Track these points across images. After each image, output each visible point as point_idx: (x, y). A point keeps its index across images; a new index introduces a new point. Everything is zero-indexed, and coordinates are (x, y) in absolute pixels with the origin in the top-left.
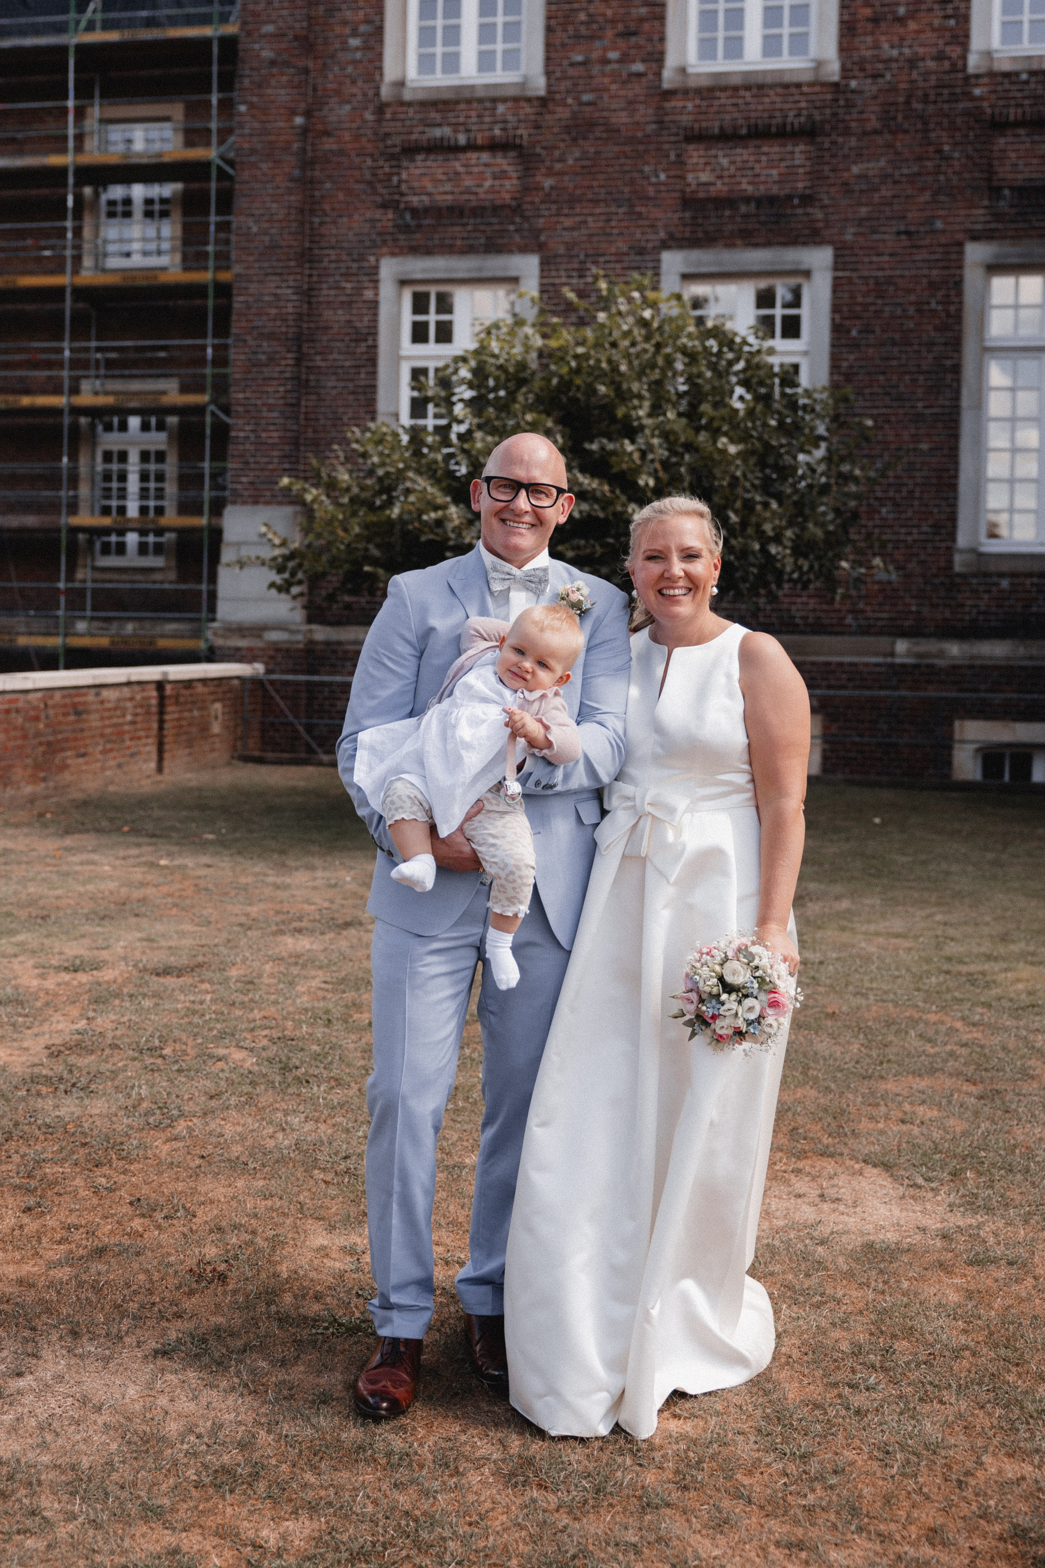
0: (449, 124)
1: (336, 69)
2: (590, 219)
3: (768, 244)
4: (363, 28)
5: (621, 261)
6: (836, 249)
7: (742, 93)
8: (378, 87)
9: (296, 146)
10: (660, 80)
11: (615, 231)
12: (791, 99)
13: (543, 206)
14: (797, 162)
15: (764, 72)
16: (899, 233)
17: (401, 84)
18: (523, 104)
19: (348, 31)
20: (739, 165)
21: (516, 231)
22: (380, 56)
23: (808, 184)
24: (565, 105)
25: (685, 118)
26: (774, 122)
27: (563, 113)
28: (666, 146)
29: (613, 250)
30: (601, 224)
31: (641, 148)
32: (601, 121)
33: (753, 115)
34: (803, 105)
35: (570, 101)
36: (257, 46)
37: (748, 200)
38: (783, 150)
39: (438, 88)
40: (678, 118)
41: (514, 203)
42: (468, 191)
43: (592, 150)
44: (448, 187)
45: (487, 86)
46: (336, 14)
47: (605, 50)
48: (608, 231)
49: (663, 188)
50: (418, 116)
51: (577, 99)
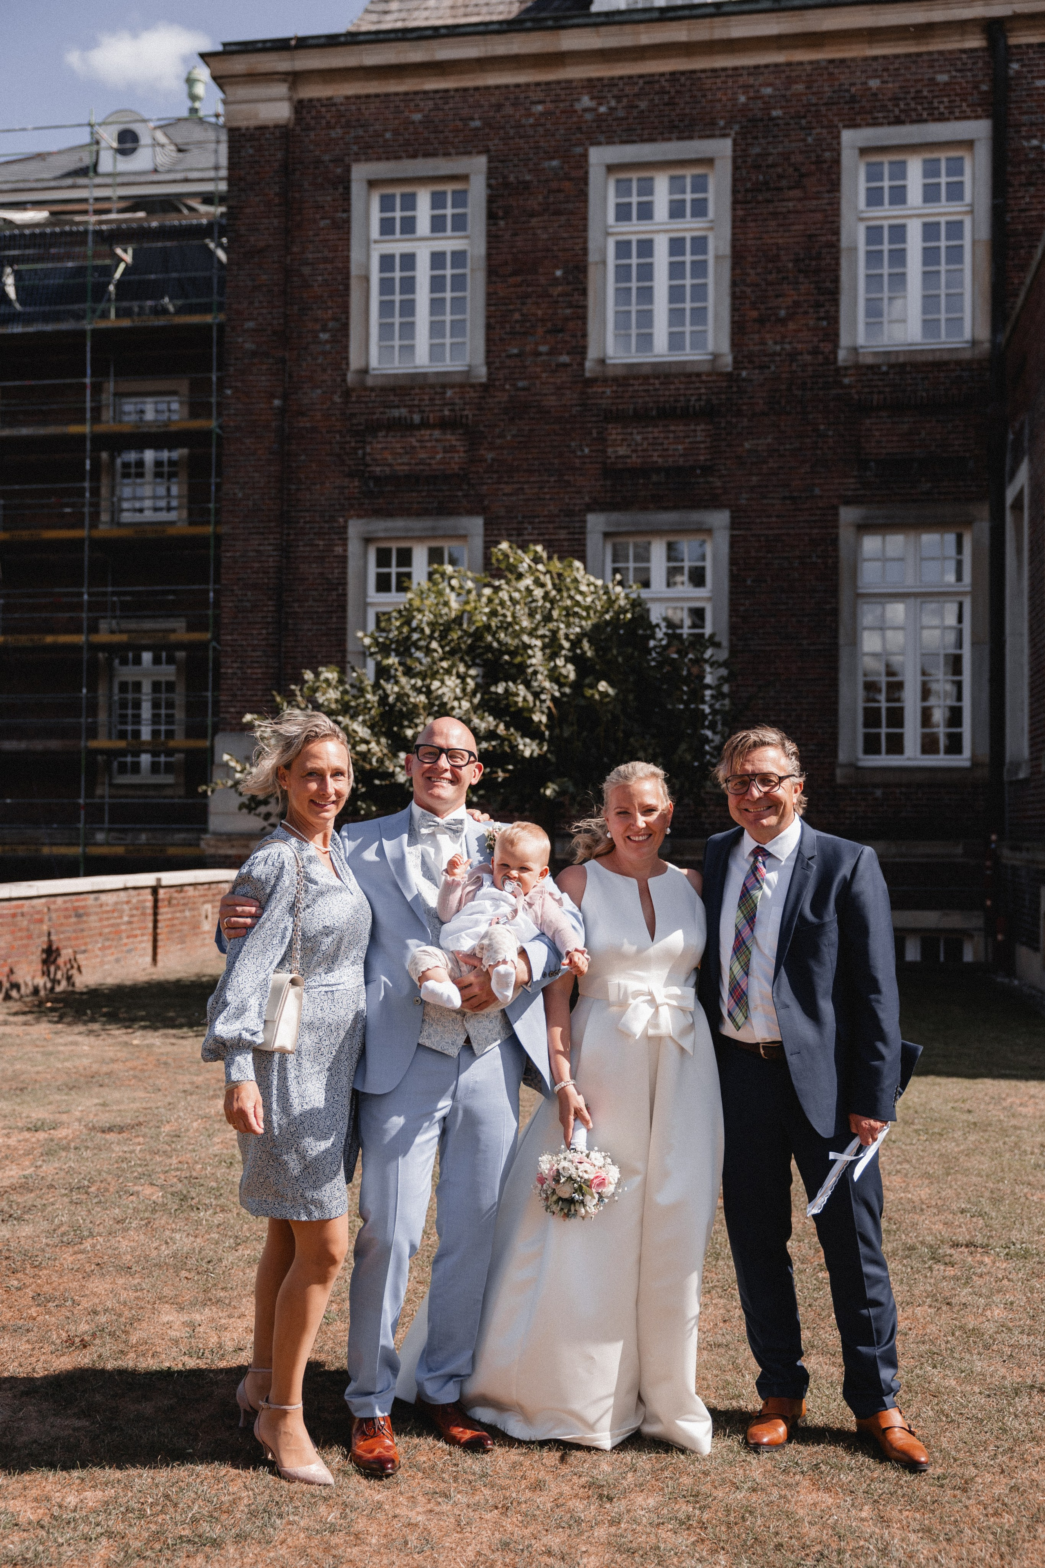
0: (405, 406)
1: (309, 358)
2: (526, 486)
3: (675, 508)
4: (331, 324)
5: (554, 522)
6: (732, 512)
7: (652, 381)
8: (345, 375)
9: (274, 424)
10: (583, 370)
11: (548, 496)
12: (692, 386)
13: (487, 476)
14: (698, 439)
15: (670, 363)
16: (785, 498)
17: (365, 371)
18: (468, 389)
19: (318, 327)
20: (651, 441)
21: (465, 496)
22: (346, 348)
23: (708, 457)
24: (504, 390)
25: (604, 401)
26: (679, 405)
27: (503, 397)
28: (590, 425)
29: (546, 513)
30: (535, 491)
31: (568, 426)
32: (535, 404)
33: (662, 399)
34: (703, 391)
35: (507, 387)
36: (240, 340)
37: (658, 470)
38: (686, 428)
39: (396, 376)
40: (600, 401)
41: (461, 473)
42: (421, 462)
43: (527, 428)
44: (405, 460)
45: (437, 374)
46: (310, 312)
47: (537, 344)
48: (542, 496)
49: (587, 460)
50: (378, 399)
51: (514, 385)
